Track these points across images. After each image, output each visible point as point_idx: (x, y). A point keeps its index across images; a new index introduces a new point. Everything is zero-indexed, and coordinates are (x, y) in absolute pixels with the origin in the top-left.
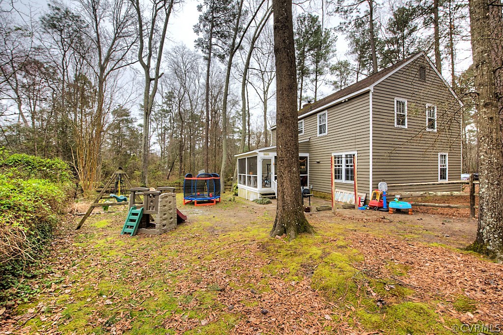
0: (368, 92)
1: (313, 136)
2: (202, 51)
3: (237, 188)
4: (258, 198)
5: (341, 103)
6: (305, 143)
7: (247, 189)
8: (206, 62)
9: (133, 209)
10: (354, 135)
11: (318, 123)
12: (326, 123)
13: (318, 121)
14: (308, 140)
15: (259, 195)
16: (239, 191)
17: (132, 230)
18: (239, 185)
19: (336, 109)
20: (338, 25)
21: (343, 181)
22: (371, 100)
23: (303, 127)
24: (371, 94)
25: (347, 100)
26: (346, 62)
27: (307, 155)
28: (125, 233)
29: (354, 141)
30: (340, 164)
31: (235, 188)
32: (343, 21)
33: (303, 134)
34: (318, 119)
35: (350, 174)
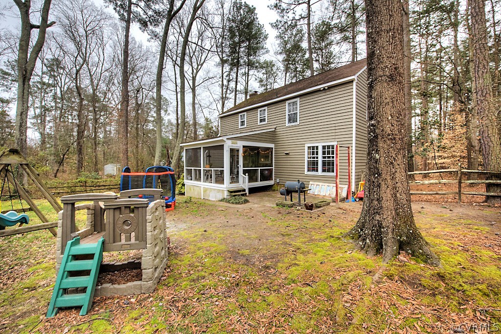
0: (351, 82)
1: (280, 125)
2: (115, 9)
3: (183, 185)
4: (225, 197)
5: (319, 91)
6: (270, 133)
7: (202, 186)
8: (124, 24)
9: (73, 244)
10: (334, 125)
11: (287, 111)
12: (298, 112)
13: (287, 109)
14: (274, 129)
15: (226, 194)
16: (185, 189)
17: (82, 299)
18: (185, 181)
19: (311, 97)
20: (274, 22)
21: (320, 172)
22: (354, 90)
23: (266, 115)
24: (354, 83)
25: (326, 88)
26: (271, 62)
27: (272, 146)
28: (61, 309)
29: (334, 131)
30: (315, 156)
31: (180, 186)
32: (280, 19)
33: (266, 122)
34: (287, 106)
35: (328, 166)
